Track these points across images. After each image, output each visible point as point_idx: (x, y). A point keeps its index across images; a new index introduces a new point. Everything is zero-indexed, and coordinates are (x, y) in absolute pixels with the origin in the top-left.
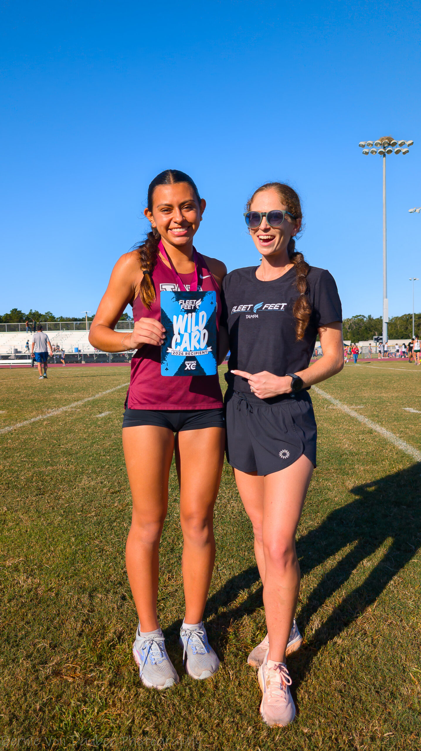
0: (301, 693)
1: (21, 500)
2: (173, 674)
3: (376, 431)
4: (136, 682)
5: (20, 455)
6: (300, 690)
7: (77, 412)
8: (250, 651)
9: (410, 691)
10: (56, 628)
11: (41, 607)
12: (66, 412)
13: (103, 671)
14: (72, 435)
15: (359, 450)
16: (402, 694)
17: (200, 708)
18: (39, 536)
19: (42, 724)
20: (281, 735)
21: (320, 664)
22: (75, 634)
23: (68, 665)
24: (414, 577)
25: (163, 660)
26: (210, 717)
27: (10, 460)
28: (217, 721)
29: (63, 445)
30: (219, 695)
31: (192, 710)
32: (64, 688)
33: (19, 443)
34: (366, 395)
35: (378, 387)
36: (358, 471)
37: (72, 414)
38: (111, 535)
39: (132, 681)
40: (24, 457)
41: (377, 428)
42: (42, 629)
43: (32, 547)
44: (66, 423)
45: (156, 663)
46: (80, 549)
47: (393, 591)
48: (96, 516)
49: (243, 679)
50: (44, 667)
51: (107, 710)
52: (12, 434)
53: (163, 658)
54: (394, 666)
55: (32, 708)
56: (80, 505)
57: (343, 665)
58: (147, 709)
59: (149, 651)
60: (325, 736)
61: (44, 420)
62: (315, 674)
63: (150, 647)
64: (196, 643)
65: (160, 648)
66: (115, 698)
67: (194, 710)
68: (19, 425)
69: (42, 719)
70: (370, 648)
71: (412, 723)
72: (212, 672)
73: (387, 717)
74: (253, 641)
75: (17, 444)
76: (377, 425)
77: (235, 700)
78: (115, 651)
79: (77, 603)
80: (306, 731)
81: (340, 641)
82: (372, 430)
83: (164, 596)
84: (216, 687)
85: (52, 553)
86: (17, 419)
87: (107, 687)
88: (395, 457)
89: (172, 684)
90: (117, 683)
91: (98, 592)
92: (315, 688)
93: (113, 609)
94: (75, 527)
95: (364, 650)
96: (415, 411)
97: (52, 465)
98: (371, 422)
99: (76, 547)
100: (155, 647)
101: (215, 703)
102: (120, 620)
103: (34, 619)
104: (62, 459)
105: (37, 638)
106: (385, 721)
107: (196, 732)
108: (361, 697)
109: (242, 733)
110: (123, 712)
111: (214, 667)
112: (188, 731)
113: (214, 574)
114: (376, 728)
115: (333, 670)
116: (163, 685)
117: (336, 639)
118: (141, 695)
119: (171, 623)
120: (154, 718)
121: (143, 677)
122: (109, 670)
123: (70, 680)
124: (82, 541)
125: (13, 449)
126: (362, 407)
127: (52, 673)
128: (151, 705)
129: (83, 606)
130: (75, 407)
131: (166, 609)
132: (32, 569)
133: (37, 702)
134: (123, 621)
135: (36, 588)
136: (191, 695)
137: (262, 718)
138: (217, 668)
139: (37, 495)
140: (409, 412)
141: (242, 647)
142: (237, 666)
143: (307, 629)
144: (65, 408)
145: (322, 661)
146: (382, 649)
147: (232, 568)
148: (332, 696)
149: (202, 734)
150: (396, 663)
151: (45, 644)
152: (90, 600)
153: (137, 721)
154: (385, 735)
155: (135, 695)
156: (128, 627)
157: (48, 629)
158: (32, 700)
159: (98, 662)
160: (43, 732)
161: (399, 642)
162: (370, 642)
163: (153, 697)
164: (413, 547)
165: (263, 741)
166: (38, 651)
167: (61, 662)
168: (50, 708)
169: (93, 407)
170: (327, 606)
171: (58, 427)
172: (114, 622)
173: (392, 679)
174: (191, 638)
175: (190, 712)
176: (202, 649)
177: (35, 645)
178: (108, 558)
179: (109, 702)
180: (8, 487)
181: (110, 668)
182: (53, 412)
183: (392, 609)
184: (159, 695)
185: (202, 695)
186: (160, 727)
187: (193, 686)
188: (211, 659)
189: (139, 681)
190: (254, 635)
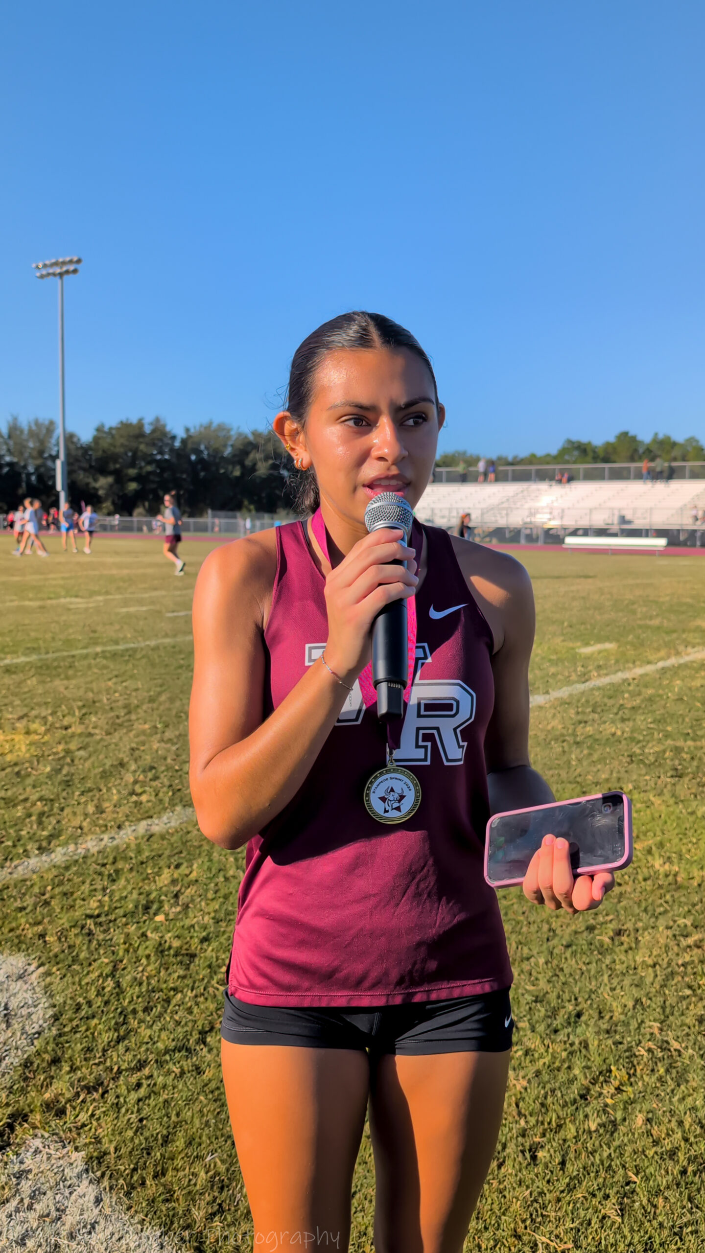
5: (645, 719)
61: (680, 666)
75: (638, 701)
86: (634, 661)
182: (695, 653)
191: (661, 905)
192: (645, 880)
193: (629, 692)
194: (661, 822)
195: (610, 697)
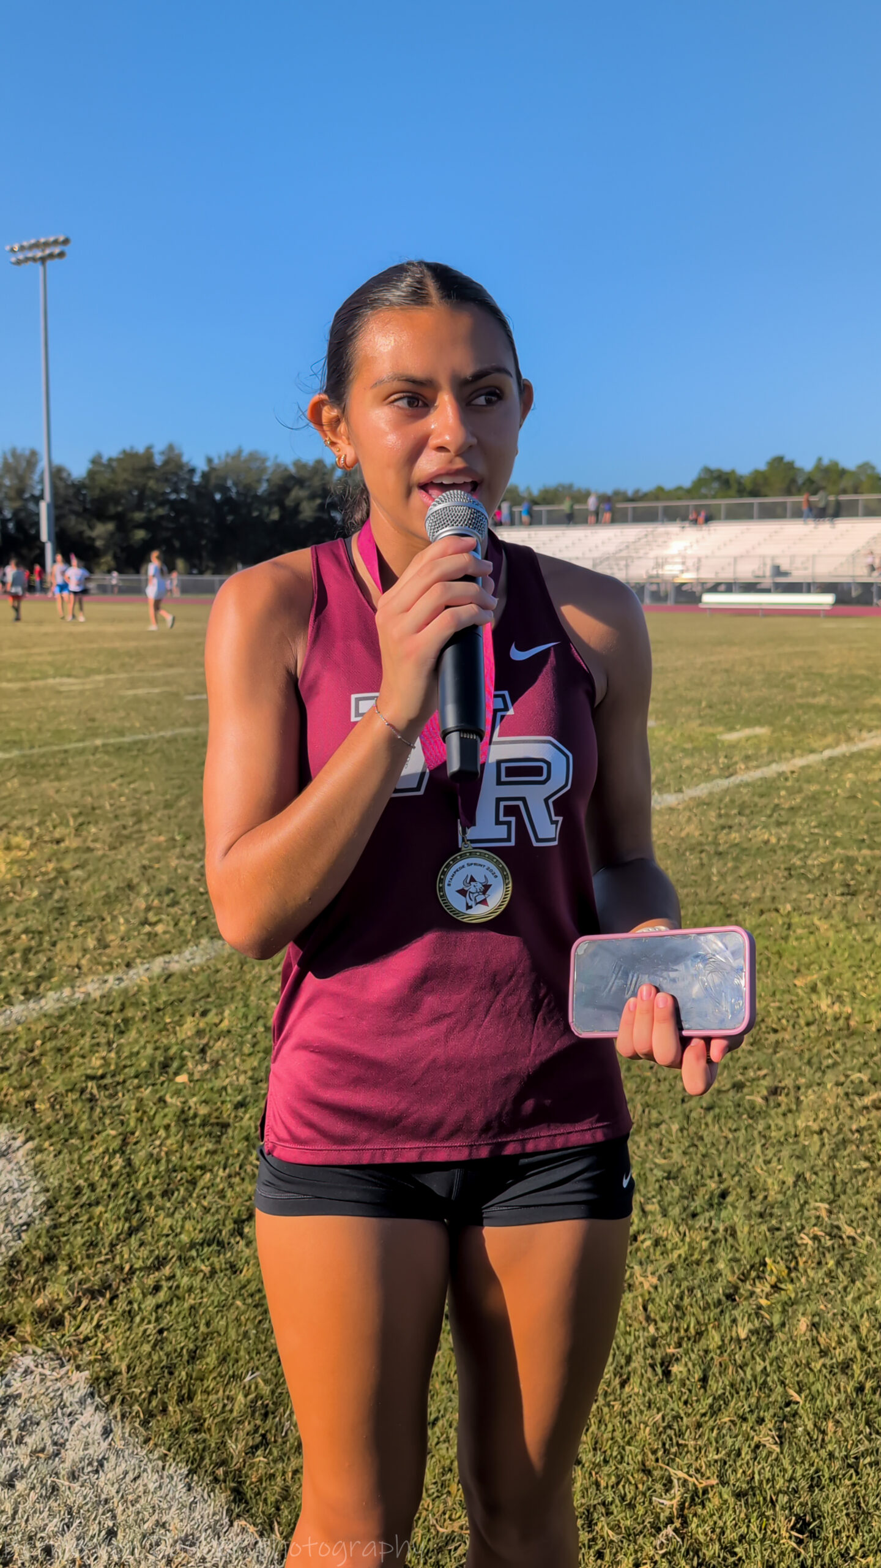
1: (814, 899)
5: (807, 822)
61: (853, 756)
75: (798, 800)
86: (793, 749)
125: (792, 808)
182: (871, 738)
191: (829, 1056)
192: (808, 1024)
193: (786, 788)
194: (828, 952)
195: (762, 796)
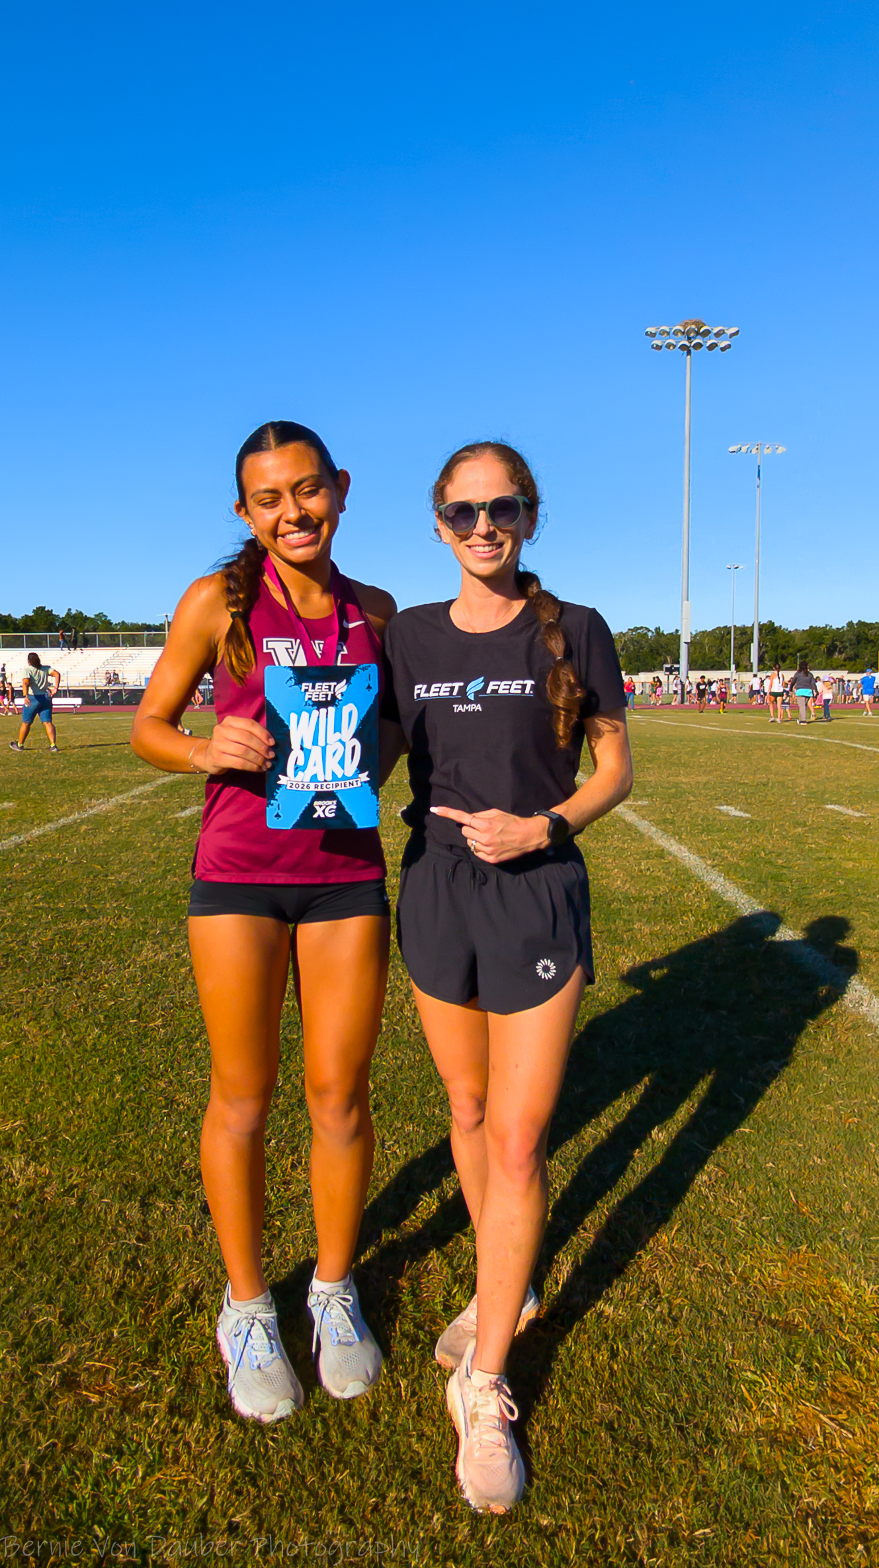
0: (535, 1432)
1: (27, 992)
2: (293, 1391)
3: (670, 854)
4: (221, 1405)
5: (33, 896)
6: (533, 1425)
7: (142, 807)
8: (442, 1330)
9: (741, 1426)
10: (75, 1278)
11: (49, 1229)
12: (122, 805)
13: (159, 1377)
14: (130, 853)
15: (640, 891)
16: (727, 1432)
17: (341, 1466)
18: (56, 1071)
19: (33, 1506)
20: (496, 1533)
21: (572, 1362)
22: (109, 1294)
23: (91, 1363)
24: (744, 1167)
25: (274, 1359)
26: (361, 1488)
27: (12, 906)
28: (374, 1499)
29: (112, 874)
30: (379, 1436)
31: (326, 1471)
32: (82, 1420)
33: (34, 871)
34: (652, 778)
35: (673, 764)
36: (639, 937)
37: (133, 809)
38: (188, 1068)
39: (213, 1403)
40: (41, 900)
41: (673, 846)
42: (48, 1280)
43: (42, 1094)
44: (120, 830)
45: (259, 1367)
46: (129, 1100)
47: (708, 1198)
48: (164, 1026)
49: (426, 1399)
50: (44, 1370)
51: (162, 1472)
52: (22, 850)
53: (274, 1355)
54: (712, 1367)
55: (15, 1469)
56: (136, 1004)
57: (616, 1367)
58: (239, 1471)
59: (246, 1341)
60: (582, 1534)
61: (82, 822)
62: (562, 1385)
63: (249, 1332)
64: (338, 1321)
65: (268, 1334)
66: (178, 1442)
67: (329, 1471)
68: (36, 832)
69: (34, 1493)
70: (667, 1327)
71: (749, 1504)
72: (367, 1382)
73: (700, 1487)
74: (447, 1308)
75: (29, 872)
76: (672, 841)
77: (409, 1446)
78: (183, 1331)
79: (117, 1222)
80: (545, 1522)
81: (609, 1310)
82: (663, 850)
83: (282, 1206)
84: (374, 1416)
85: (77, 1108)
86: (33, 820)
87: (164, 1418)
88: (705, 907)
89: (289, 1411)
90: (185, 1406)
91: (159, 1196)
92: (562, 1420)
93: (185, 1234)
94: (125, 1050)
95: (655, 1332)
96: (738, 813)
97: (90, 918)
98: (661, 834)
99: (122, 1095)
100: (258, 1332)
101: (371, 1455)
102: (197, 1259)
103: (34, 1257)
104: (108, 905)
105: (36, 1301)
106: (698, 1497)
107: (332, 1526)
108: (649, 1437)
109: (422, 1529)
110: (192, 1477)
111: (371, 1373)
112: (316, 1523)
113: (376, 1156)
114: (679, 1515)
115: (596, 1378)
116: (273, 1413)
117: (600, 1305)
118: (230, 1437)
119: (291, 1267)
120: (253, 1491)
121: (234, 1394)
122: (170, 1375)
123: (93, 1400)
124: (134, 1083)
125: (22, 881)
126: (645, 803)
127: (60, 1384)
128: (247, 1459)
129: (129, 1228)
130: (138, 797)
131: (284, 1235)
132: (37, 1143)
133: (25, 1453)
134: (202, 1261)
135: (42, 1187)
136: (326, 1436)
137: (461, 1491)
138: (378, 1371)
139: (58, 980)
140: (728, 815)
141: (425, 1321)
142: (416, 1366)
143: (548, 1283)
144: (120, 799)
145: (575, 1355)
146: (689, 1329)
147: (409, 1143)
148: (596, 1439)
149: (343, 1530)
150: (714, 1361)
151: (50, 1319)
152: (142, 1213)
153: (218, 1499)
154: (697, 1533)
155: (217, 1438)
156: (210, 1276)
157: (59, 1280)
158: (17, 1449)
159: (150, 1356)
160: (34, 1527)
161: (721, 1312)
162: (666, 1311)
163: (252, 1442)
164: (742, 1100)
165: (461, 1547)
166: (37, 1332)
167: (78, 1358)
168: (50, 1468)
169: (171, 796)
170: (585, 1229)
171: (107, 838)
172: (185, 1264)
173: (707, 1397)
174: (328, 1309)
175: (323, 1477)
176: (349, 1334)
177: (32, 1317)
178: (181, 1121)
179: (167, 1453)
180: (7, 963)
181: (174, 1371)
182: (99, 805)
183: (706, 1236)
184: (264, 1436)
185: (346, 1435)
186: (263, 1512)
187: (331, 1415)
188: (364, 1356)
189: (227, 1403)
190: (449, 1293)
